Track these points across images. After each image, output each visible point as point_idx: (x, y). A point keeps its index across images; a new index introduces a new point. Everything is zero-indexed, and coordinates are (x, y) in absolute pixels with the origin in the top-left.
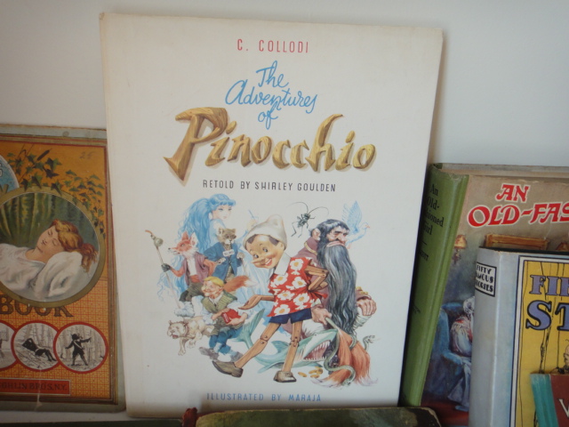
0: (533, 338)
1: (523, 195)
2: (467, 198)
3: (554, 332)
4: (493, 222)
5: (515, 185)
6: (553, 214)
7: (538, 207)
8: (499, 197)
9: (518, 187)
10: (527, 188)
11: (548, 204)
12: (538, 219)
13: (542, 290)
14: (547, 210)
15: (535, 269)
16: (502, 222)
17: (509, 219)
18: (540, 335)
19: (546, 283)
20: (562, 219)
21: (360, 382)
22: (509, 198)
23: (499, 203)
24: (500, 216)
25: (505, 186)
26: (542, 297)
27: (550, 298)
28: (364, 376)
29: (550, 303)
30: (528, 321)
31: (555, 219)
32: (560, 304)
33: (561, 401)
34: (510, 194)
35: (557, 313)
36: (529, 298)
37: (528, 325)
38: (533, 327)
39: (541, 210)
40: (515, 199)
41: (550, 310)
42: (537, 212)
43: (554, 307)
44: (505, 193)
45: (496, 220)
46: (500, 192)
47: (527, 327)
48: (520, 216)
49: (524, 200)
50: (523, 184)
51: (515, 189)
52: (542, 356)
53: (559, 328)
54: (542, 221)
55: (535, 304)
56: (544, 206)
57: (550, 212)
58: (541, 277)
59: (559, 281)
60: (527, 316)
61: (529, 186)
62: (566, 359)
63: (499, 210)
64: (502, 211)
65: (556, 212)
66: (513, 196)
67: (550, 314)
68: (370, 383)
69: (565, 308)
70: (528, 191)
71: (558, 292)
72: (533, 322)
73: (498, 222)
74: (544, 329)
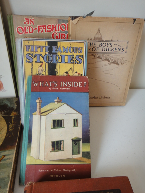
0: (28, 65)
1: (33, 22)
2: (14, 24)
3: (34, 63)
4: (25, 33)
5: (29, 19)
6: (44, 29)
7: (39, 27)
8: (25, 23)
9: (30, 19)
10: (33, 20)
11: (42, 25)
12: (40, 31)
13: (29, 50)
14: (42, 28)
15: (26, 43)
16: (28, 32)
17: (30, 31)
18: (30, 64)
19: (30, 48)
20: (48, 31)
21: (2, 91)
22: (28, 23)
23: (25, 25)
24: (27, 30)
25: (26, 19)
26: (30, 52)
27: (32, 53)
28: (2, 89)
29: (32, 54)
30: (26, 60)
31: (46, 31)
32: (35, 54)
33: (34, 82)
34: (28, 21)
35: (35, 57)
36: (26, 53)
37: (27, 62)
38: (28, 62)
39: (40, 28)
40: (30, 24)
41: (33, 56)
42: (39, 29)
43: (34, 55)
44: (26, 21)
45: (26, 32)
46: (25, 21)
47: (26, 62)
48: (34, 30)
49: (33, 24)
50: (31, 18)
51: (29, 20)
52: (31, 71)
53: (36, 62)
54: (42, 32)
55: (28, 55)
56: (41, 26)
57: (43, 29)
58: (29, 46)
59: (34, 47)
60: (26, 59)
61: (34, 19)
62: (38, 71)
63: (26, 28)
64: (27, 28)
65: (45, 29)
66: (29, 23)
67: (33, 57)
68: (5, 91)
69: (37, 55)
70: (34, 20)
71: (34, 51)
72: (28, 60)
73: (27, 33)
74: (31, 62)
